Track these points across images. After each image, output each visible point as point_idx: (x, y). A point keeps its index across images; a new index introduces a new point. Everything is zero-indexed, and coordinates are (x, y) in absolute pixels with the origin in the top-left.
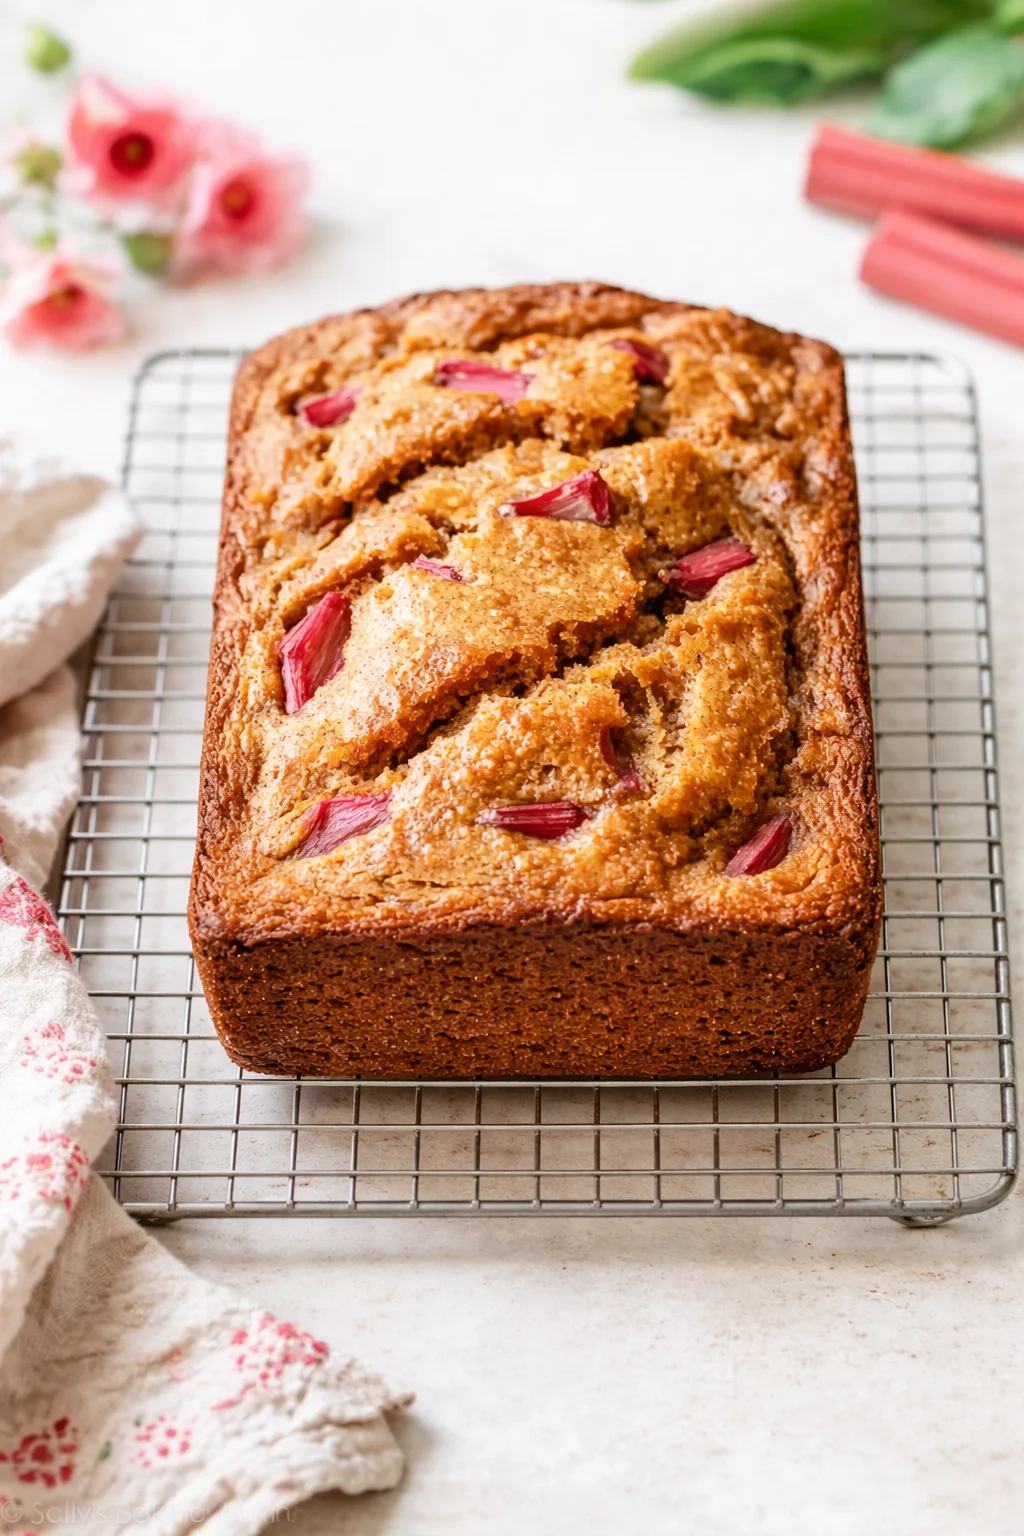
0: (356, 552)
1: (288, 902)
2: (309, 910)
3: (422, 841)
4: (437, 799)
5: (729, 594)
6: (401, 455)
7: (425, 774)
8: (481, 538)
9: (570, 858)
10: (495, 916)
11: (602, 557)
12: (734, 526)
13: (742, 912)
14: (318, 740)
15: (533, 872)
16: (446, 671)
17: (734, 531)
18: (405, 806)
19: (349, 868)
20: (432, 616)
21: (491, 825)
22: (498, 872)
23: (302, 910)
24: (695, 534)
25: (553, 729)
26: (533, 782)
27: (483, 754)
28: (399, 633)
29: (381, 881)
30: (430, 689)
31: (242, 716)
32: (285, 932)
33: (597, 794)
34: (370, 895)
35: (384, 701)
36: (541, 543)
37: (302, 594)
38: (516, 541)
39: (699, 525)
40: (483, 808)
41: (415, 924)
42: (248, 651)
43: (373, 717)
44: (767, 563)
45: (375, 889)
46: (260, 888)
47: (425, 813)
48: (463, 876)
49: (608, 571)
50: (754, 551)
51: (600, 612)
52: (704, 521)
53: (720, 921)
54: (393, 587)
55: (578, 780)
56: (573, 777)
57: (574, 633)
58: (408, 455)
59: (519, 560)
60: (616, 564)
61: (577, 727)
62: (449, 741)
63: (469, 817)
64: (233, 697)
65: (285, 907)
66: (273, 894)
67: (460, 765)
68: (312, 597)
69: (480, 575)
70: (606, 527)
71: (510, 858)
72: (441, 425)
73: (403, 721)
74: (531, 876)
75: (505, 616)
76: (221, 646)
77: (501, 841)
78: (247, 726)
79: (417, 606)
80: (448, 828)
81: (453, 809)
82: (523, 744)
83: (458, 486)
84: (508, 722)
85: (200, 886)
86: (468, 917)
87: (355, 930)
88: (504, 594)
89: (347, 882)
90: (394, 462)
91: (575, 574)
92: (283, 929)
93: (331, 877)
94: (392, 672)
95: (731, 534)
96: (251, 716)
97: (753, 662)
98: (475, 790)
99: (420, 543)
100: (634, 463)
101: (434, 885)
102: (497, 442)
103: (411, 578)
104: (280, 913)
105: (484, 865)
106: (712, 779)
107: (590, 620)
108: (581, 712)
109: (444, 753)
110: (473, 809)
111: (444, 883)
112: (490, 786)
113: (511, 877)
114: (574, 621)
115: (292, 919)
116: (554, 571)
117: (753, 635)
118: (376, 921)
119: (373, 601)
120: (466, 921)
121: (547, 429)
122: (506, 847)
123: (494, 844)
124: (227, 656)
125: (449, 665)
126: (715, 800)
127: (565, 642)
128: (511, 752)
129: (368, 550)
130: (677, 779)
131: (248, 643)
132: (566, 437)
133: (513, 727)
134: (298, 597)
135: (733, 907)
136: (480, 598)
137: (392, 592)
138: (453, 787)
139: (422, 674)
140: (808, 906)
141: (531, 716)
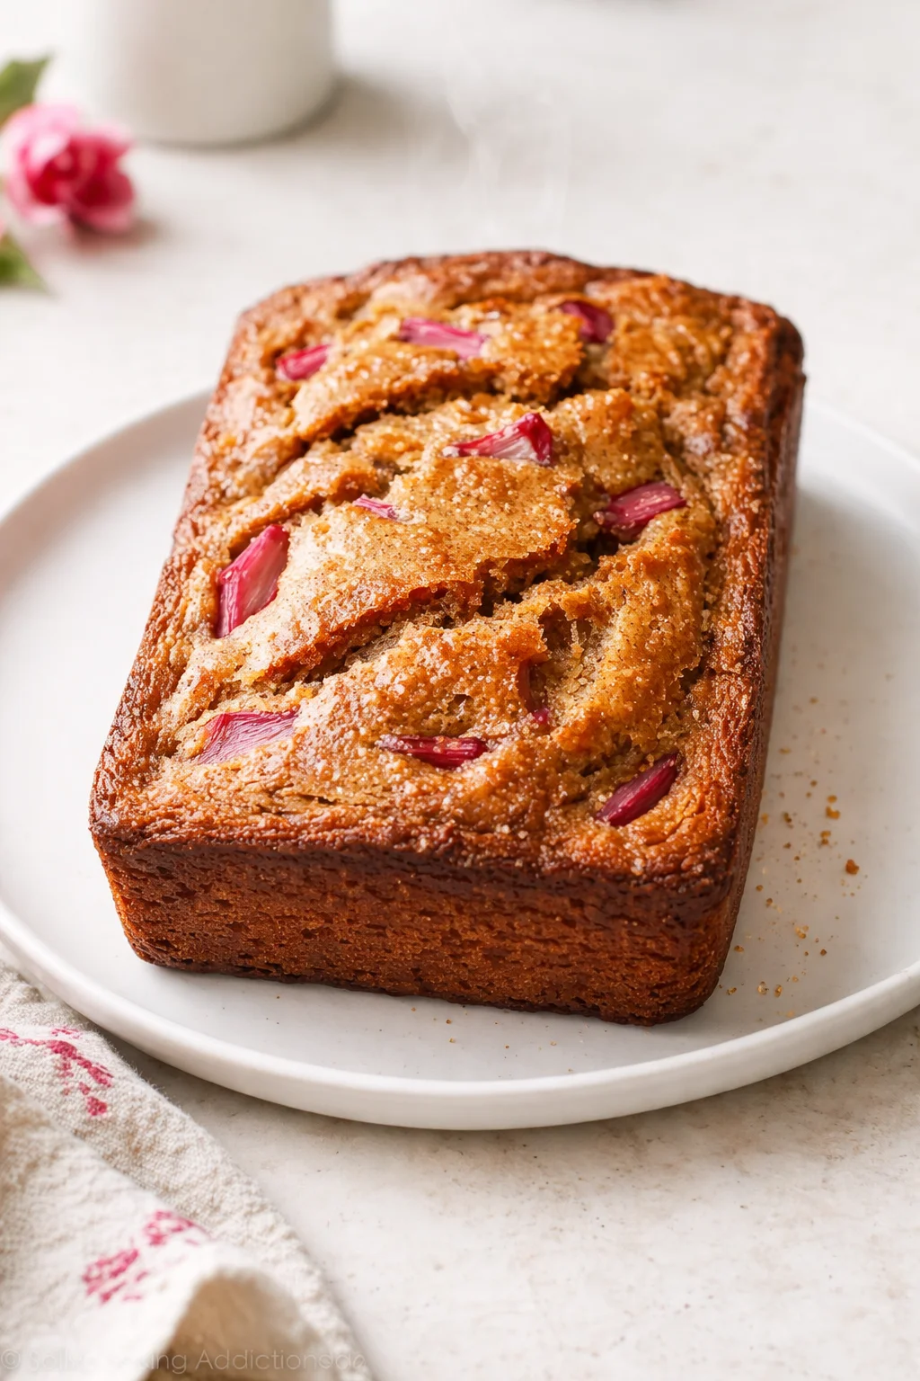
0: (299, 490)
1: (179, 806)
2: (198, 816)
3: (319, 757)
4: (342, 718)
5: (659, 535)
6: (358, 404)
7: (336, 694)
8: (421, 478)
9: (460, 787)
10: (371, 838)
11: (539, 496)
12: (665, 471)
13: (603, 860)
14: (237, 659)
15: (420, 798)
16: (369, 602)
17: (666, 475)
18: (310, 723)
19: (243, 777)
20: (363, 552)
21: (390, 749)
22: (386, 795)
23: (191, 815)
24: (629, 475)
25: (472, 659)
26: (442, 712)
27: (397, 679)
28: (330, 565)
29: (270, 793)
30: (349, 618)
31: (176, 632)
32: (173, 836)
33: (504, 728)
34: (258, 805)
35: (304, 626)
36: (478, 484)
37: (247, 527)
38: (455, 481)
39: (634, 468)
40: (385, 733)
41: (296, 837)
42: (192, 575)
43: (291, 640)
44: (695, 507)
45: (264, 800)
46: (155, 792)
47: (328, 731)
48: (352, 795)
49: (544, 510)
50: (683, 494)
51: (533, 549)
52: (639, 464)
53: (581, 866)
54: (330, 522)
55: (487, 713)
56: (483, 709)
57: (504, 570)
58: (365, 404)
59: (456, 499)
60: (552, 503)
61: (496, 659)
62: (367, 665)
63: (370, 739)
64: (171, 615)
65: (176, 810)
66: (167, 798)
67: (372, 689)
68: (256, 528)
69: (416, 514)
70: (546, 466)
71: (401, 783)
72: (398, 378)
73: (320, 645)
74: (417, 802)
75: (435, 554)
76: (169, 568)
77: (395, 765)
78: (179, 641)
79: (349, 541)
80: (347, 746)
81: (356, 729)
82: (439, 672)
83: (406, 434)
84: (429, 649)
85: (100, 784)
86: (345, 836)
87: (238, 838)
88: (436, 532)
89: (239, 790)
90: (351, 410)
91: (510, 513)
92: (172, 833)
93: (225, 784)
94: (317, 600)
95: (663, 479)
96: (184, 635)
97: (675, 599)
98: (381, 714)
99: (360, 481)
100: (574, 411)
101: (322, 800)
102: (450, 395)
103: (348, 515)
104: (171, 816)
105: (374, 785)
106: (618, 714)
107: (521, 557)
108: (503, 644)
109: (359, 675)
110: (376, 732)
111: (331, 800)
112: (398, 711)
113: (398, 801)
114: (504, 559)
115: (181, 823)
116: (489, 511)
117: (678, 575)
118: (259, 830)
119: (311, 535)
120: (342, 840)
121: (498, 385)
122: (400, 771)
123: (388, 767)
124: (173, 579)
125: (373, 597)
126: (618, 734)
127: (494, 578)
128: (425, 680)
129: (310, 488)
130: (582, 712)
131: (195, 569)
132: (514, 391)
133: (432, 655)
134: (244, 529)
135: (597, 854)
136: (412, 536)
137: (329, 527)
138: (360, 708)
139: (345, 603)
140: (665, 859)
141: (452, 644)
